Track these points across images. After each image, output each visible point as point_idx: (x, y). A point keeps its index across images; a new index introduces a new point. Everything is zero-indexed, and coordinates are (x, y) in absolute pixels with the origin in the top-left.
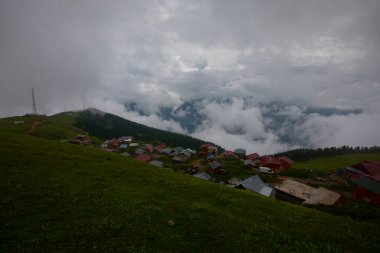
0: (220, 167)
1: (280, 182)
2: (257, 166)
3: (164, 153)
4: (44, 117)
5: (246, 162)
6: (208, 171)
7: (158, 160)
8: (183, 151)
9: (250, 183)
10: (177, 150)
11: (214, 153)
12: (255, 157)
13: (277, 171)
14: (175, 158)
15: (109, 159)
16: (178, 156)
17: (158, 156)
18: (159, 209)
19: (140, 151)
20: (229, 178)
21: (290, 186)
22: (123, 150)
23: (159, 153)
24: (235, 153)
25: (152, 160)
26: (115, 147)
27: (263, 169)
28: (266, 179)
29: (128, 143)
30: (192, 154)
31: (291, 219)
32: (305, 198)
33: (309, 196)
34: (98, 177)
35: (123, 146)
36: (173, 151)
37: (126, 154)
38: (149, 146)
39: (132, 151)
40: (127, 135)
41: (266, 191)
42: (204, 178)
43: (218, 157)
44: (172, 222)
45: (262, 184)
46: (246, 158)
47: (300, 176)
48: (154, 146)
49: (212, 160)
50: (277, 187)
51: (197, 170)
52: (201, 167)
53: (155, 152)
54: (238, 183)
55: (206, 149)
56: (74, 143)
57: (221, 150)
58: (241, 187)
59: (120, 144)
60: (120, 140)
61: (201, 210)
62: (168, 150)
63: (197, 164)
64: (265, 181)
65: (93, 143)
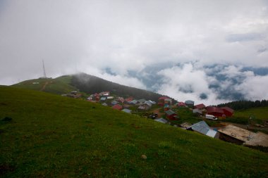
0: (174, 114)
1: (223, 127)
2: (204, 114)
3: (132, 104)
4: (51, 79)
5: (195, 111)
6: (165, 117)
7: (128, 108)
8: (146, 102)
9: (198, 127)
10: (141, 101)
11: (169, 103)
12: (202, 106)
13: (220, 118)
14: (140, 108)
15: (94, 108)
16: (142, 105)
17: (128, 106)
18: (134, 145)
19: (115, 102)
20: (181, 123)
21: (232, 130)
22: (103, 101)
23: (128, 104)
24: (186, 104)
25: (123, 108)
26: (97, 99)
27: (208, 116)
28: (211, 124)
29: (106, 96)
30: (153, 105)
31: (244, 159)
32: (245, 140)
33: (248, 138)
34: (88, 120)
35: (103, 99)
36: (138, 102)
37: (105, 104)
38: (121, 99)
39: (109, 102)
40: (105, 91)
41: (212, 133)
42: (162, 122)
43: (173, 106)
44: (144, 157)
45: (208, 128)
46: (194, 107)
47: (240, 122)
48: (124, 98)
49: (168, 109)
50: (220, 131)
51: (157, 116)
52: (159, 114)
53: (125, 102)
54: (189, 127)
55: (163, 101)
56: (71, 96)
57: (174, 101)
58: (190, 129)
59: (101, 97)
60: (100, 94)
61: (166, 148)
62: (134, 102)
63: (156, 111)
64: (210, 125)
65: (82, 96)
